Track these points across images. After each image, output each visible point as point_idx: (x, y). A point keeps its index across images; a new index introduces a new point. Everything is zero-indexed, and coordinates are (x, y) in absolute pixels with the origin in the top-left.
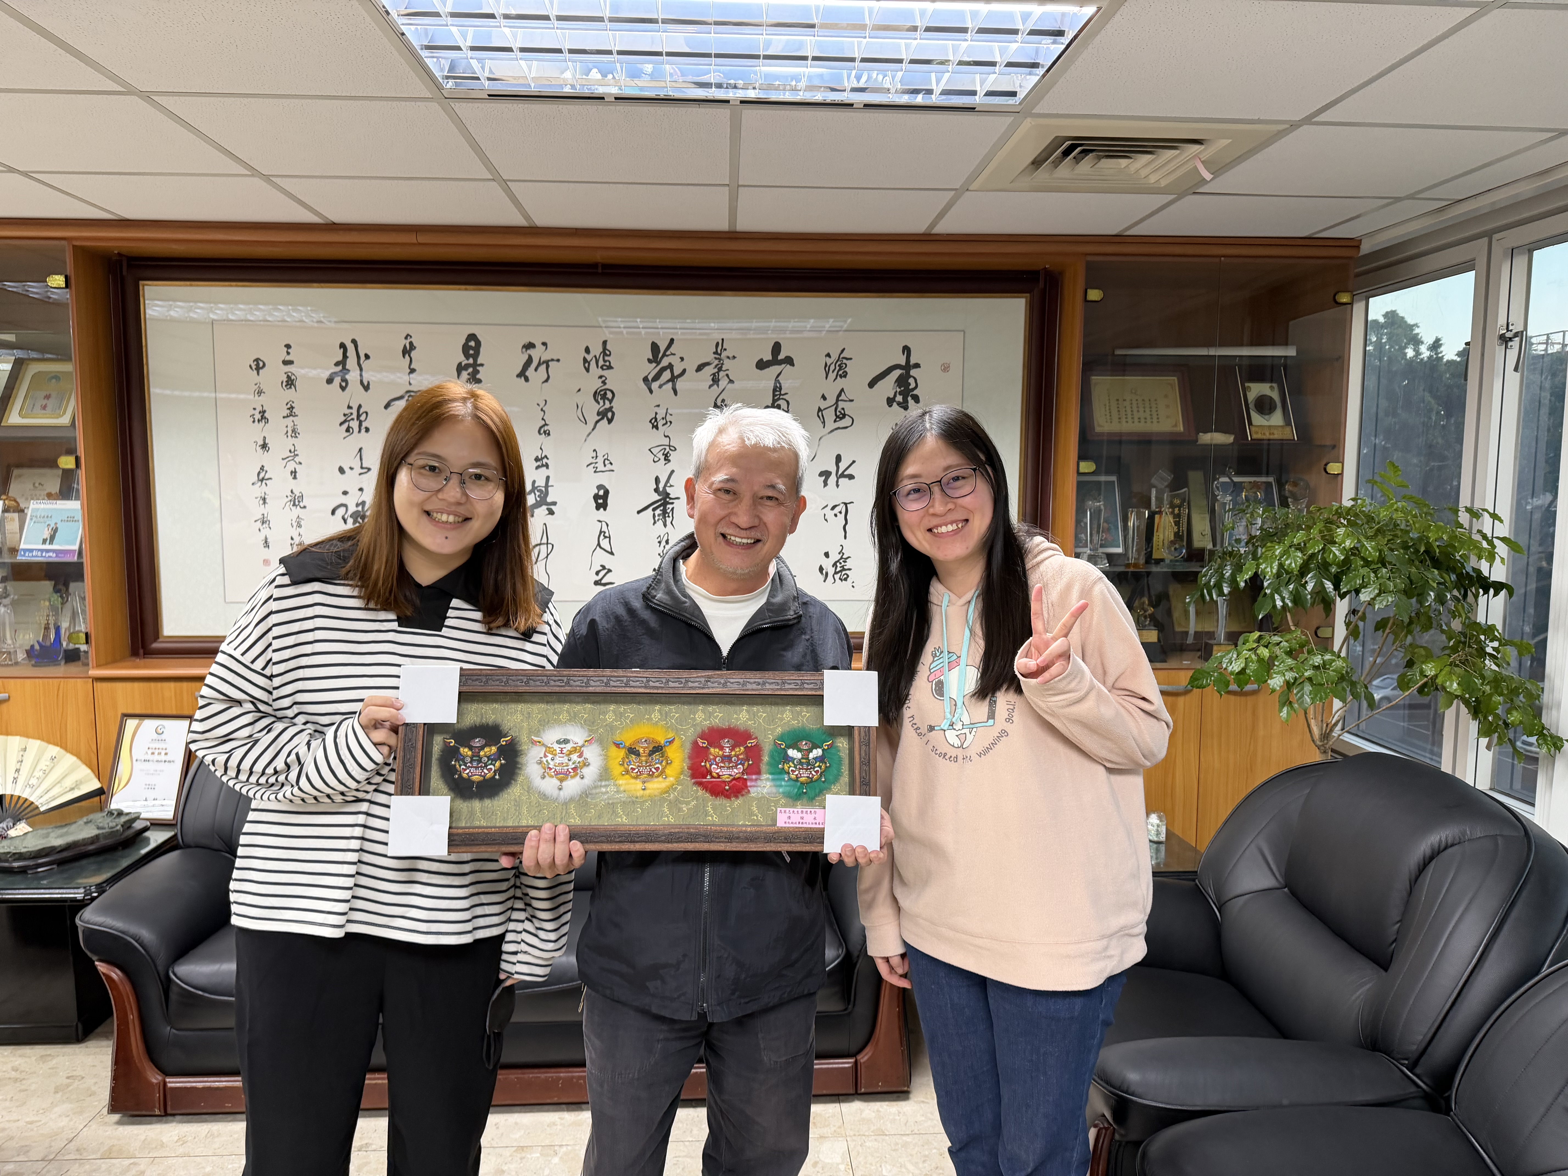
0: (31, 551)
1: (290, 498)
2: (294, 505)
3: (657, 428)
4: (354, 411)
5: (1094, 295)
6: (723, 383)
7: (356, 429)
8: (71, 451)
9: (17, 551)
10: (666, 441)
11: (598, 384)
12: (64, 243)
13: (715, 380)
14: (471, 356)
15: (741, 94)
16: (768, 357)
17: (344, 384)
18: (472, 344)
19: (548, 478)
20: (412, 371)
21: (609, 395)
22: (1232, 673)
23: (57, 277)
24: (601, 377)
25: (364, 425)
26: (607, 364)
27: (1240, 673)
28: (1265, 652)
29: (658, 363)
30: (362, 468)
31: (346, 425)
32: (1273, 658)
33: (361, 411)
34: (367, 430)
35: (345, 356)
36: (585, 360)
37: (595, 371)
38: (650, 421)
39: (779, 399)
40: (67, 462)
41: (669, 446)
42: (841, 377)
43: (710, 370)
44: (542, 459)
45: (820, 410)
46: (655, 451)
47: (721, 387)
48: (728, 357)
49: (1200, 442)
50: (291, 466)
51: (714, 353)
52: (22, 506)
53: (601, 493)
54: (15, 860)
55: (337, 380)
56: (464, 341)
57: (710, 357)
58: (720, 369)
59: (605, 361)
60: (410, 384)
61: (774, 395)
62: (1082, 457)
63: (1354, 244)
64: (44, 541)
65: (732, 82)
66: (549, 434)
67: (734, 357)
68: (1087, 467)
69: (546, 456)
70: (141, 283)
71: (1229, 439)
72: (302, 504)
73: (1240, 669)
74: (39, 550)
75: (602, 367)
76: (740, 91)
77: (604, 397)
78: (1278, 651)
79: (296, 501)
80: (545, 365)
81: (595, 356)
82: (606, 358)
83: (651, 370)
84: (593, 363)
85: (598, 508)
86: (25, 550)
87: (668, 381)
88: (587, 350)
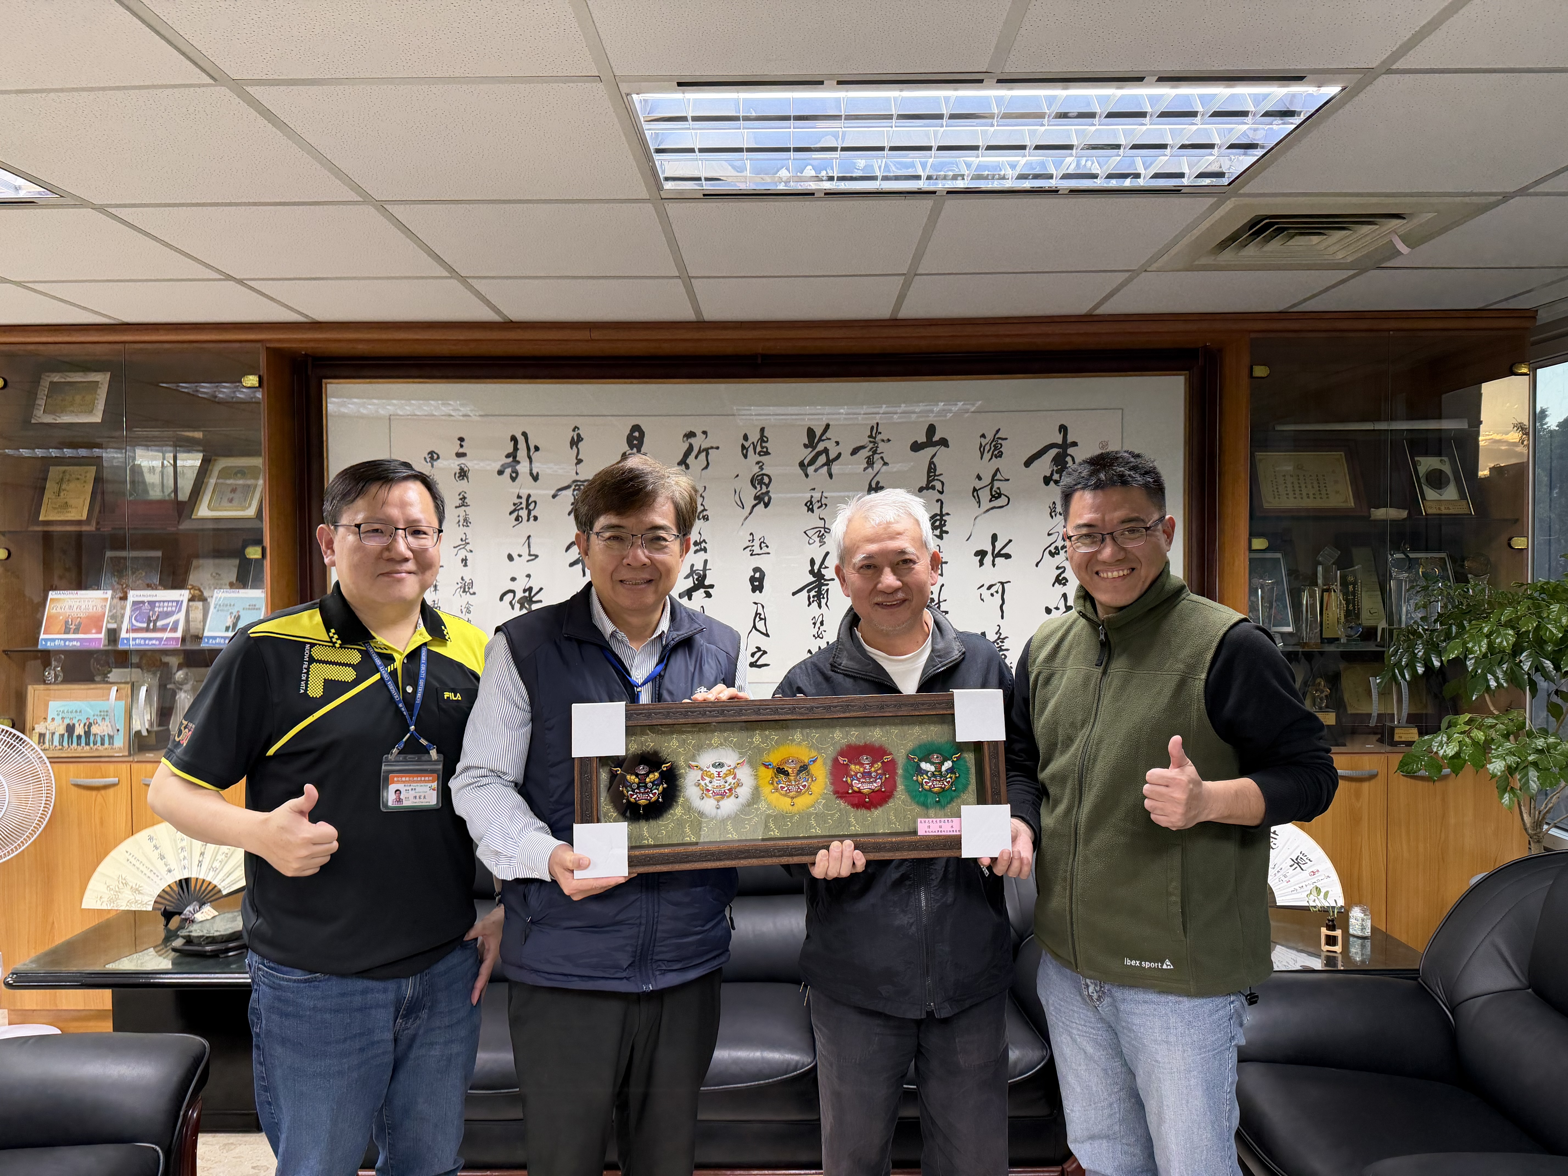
0: (214, 638)
1: (460, 585)
2: (464, 591)
3: (812, 510)
4: (524, 501)
5: (1260, 371)
6: (878, 465)
7: (525, 517)
8: (259, 542)
9: (201, 638)
10: (821, 524)
11: (756, 469)
12: (259, 345)
13: (870, 463)
14: (635, 446)
15: (950, 185)
16: (922, 439)
17: (514, 475)
18: (636, 434)
19: (706, 562)
20: (579, 461)
21: (766, 480)
22: (1445, 757)
23: (251, 377)
24: (758, 463)
25: (533, 513)
26: (765, 450)
27: (1453, 757)
28: (1480, 735)
29: (814, 448)
30: (530, 555)
31: (516, 514)
32: (1489, 742)
33: (531, 500)
34: (536, 518)
35: (516, 449)
36: (743, 447)
37: (753, 457)
38: (806, 505)
39: (933, 480)
40: (253, 553)
41: (824, 528)
42: (996, 457)
43: (865, 453)
44: (700, 543)
45: (975, 490)
46: (810, 533)
47: (876, 470)
48: (883, 441)
49: (1372, 518)
50: (462, 554)
51: (869, 437)
52: (206, 594)
53: (757, 575)
54: (208, 944)
55: (508, 471)
56: (628, 432)
57: (865, 440)
58: (875, 452)
59: (762, 447)
60: (577, 474)
61: (929, 476)
62: (1252, 534)
63: (1530, 314)
64: (227, 629)
65: (942, 173)
66: (707, 519)
67: (889, 440)
68: (1259, 544)
69: (704, 541)
70: (324, 381)
71: (1404, 514)
72: (471, 591)
73: (1453, 753)
74: (222, 637)
75: (759, 454)
76: (949, 182)
77: (761, 482)
78: (1493, 734)
79: (466, 588)
80: (704, 454)
81: (753, 443)
82: (764, 444)
83: (806, 454)
84: (751, 450)
85: (754, 591)
86: (209, 638)
87: (823, 465)
88: (746, 438)
